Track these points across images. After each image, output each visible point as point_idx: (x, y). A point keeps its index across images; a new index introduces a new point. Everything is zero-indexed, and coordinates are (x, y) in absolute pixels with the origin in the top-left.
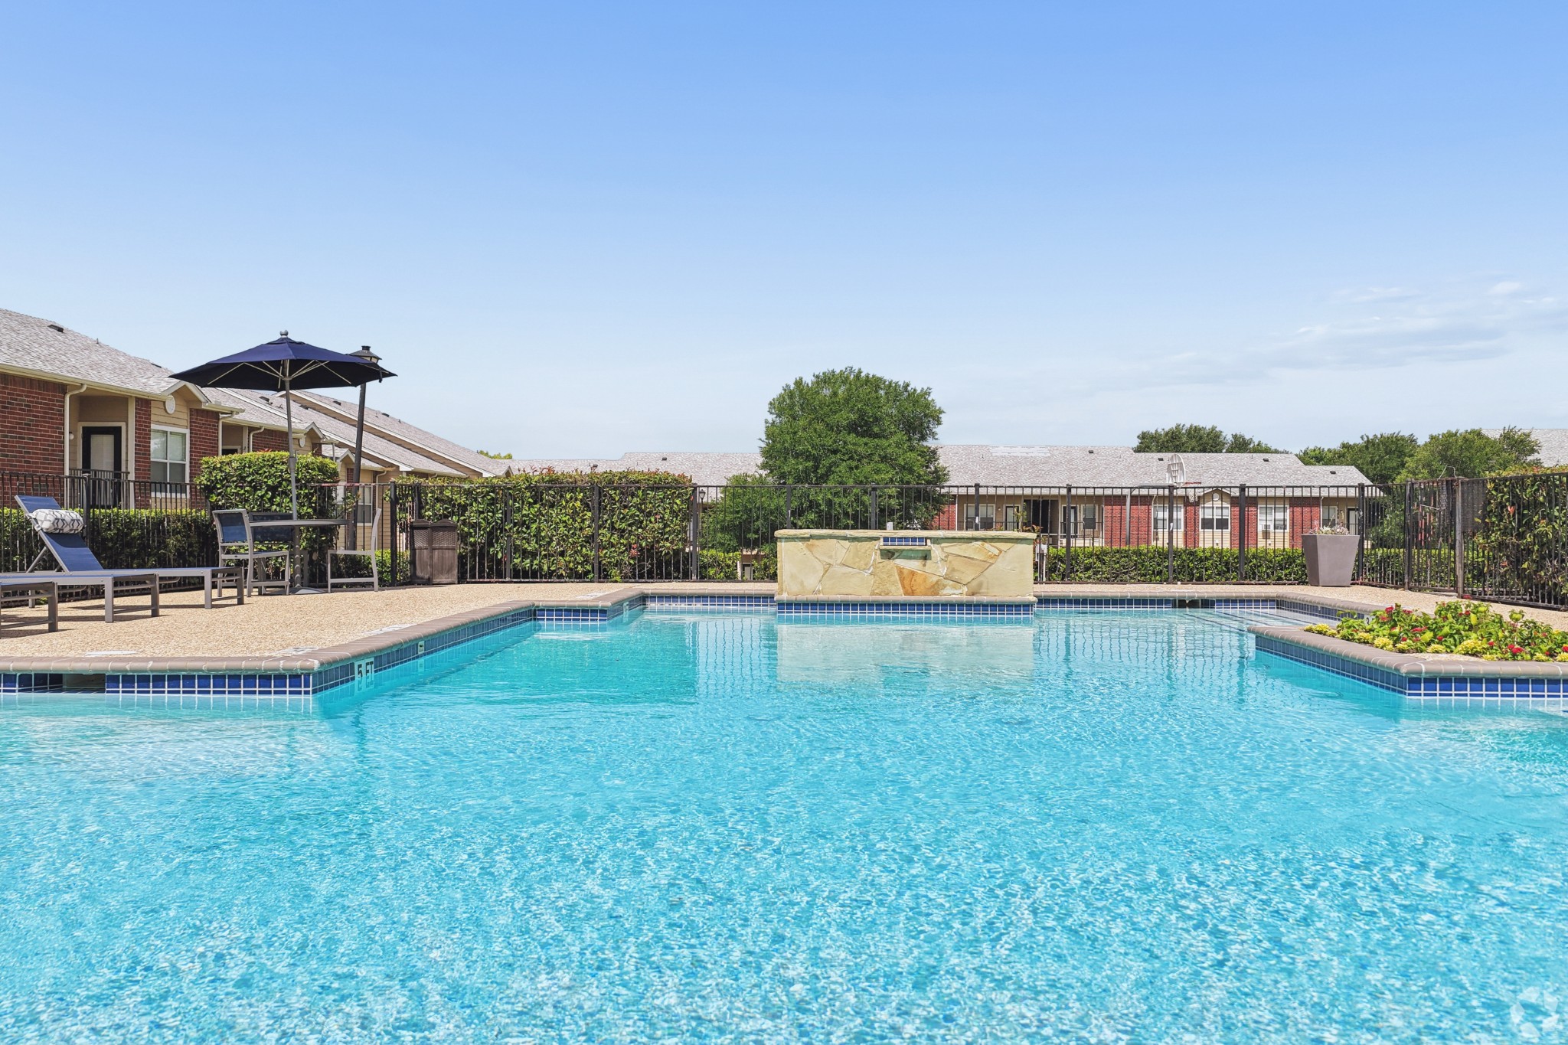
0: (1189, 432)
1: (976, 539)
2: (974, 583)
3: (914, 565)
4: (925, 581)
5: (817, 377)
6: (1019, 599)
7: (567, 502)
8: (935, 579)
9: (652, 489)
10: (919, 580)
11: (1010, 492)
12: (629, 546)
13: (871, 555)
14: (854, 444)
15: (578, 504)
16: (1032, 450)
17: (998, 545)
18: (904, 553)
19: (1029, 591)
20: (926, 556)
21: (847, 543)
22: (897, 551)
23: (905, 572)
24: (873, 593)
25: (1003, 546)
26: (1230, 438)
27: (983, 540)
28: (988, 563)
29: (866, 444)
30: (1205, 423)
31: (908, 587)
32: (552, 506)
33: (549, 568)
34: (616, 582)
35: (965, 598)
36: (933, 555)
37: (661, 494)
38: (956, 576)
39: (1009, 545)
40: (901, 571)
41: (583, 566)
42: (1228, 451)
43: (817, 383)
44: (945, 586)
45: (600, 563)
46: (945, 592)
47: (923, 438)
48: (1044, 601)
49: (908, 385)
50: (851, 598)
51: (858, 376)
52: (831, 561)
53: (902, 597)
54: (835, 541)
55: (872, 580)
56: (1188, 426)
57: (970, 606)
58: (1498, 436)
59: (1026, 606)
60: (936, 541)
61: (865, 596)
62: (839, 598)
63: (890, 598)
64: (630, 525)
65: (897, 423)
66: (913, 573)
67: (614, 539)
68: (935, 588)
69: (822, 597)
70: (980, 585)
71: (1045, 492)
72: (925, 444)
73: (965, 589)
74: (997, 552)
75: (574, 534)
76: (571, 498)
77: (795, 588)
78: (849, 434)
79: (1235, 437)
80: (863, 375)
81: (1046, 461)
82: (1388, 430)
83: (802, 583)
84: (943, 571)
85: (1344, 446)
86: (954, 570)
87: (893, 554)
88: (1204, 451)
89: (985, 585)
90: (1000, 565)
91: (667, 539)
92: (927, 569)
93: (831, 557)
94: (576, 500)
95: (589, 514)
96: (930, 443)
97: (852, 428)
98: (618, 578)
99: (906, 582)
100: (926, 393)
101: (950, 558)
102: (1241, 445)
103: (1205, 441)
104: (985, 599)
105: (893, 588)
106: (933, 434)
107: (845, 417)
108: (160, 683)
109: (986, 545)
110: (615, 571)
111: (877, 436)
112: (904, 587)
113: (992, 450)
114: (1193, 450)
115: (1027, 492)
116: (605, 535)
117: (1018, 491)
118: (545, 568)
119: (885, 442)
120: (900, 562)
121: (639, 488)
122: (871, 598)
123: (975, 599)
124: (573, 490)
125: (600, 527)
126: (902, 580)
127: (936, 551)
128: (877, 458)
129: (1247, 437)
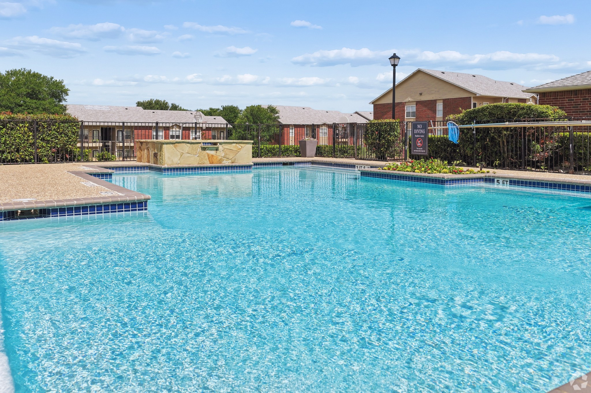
0: (155, 102)
1: (234, 143)
2: (233, 159)
3: (213, 152)
4: (217, 159)
5: (8, 72)
6: (247, 164)
7: (20, 128)
8: (220, 157)
9: (63, 123)
10: (215, 158)
11: (94, 124)
12: (51, 148)
13: (198, 149)
14: (30, 103)
15: (26, 129)
16: (102, 107)
17: (241, 145)
18: (209, 148)
19: (251, 160)
20: (217, 149)
21: (189, 145)
22: (207, 147)
23: (210, 155)
24: (199, 164)
25: (243, 145)
26: (170, 105)
27: (236, 143)
28: (237, 152)
29: (35, 103)
30: (161, 99)
31: (211, 161)
32: (12, 129)
33: (11, 157)
34: (46, 163)
35: (231, 164)
36: (219, 149)
37: (67, 125)
38: (227, 156)
39: (245, 145)
40: (208, 155)
41: (29, 157)
42: (170, 110)
43: (8, 74)
44: (223, 160)
45: (37, 155)
46: (223, 162)
47: (60, 101)
48: (256, 164)
49: (53, 78)
50: (191, 166)
51: (29, 73)
52: (183, 152)
53: (209, 165)
54: (185, 144)
55: (198, 158)
56: (155, 100)
57: (232, 167)
58: (266, 108)
59: (249, 167)
60: (221, 143)
61: (196, 165)
62: (187, 166)
63: (205, 165)
64: (52, 138)
65: (49, 94)
66: (213, 156)
67: (44, 145)
68: (220, 161)
69: (180, 166)
70: (235, 160)
71: (110, 124)
72: (61, 103)
73: (230, 161)
74: (240, 147)
75: (24, 143)
76: (22, 126)
77: (170, 163)
78: (27, 98)
79: (172, 104)
80: (32, 72)
81: (109, 112)
82: (230, 104)
83: (172, 161)
84: (223, 155)
85: (211, 109)
86: (226, 154)
87: (206, 149)
88: (162, 109)
89: (236, 159)
90: (242, 152)
91: (70, 144)
92: (217, 154)
93: (183, 150)
94: (25, 127)
95: (31, 134)
96: (63, 103)
97: (29, 95)
98: (47, 162)
99: (210, 159)
100: (61, 82)
101: (225, 150)
102: (175, 108)
103: (161, 106)
104: (237, 164)
105: (206, 162)
106: (65, 100)
107: (24, 90)
108: (79, 211)
109: (237, 145)
110: (45, 158)
111: (40, 99)
112: (209, 161)
113: (85, 107)
114: (157, 109)
115: (102, 124)
116: (40, 143)
117: (98, 124)
118: (9, 158)
119: (43, 102)
120: (208, 152)
121: (57, 122)
122: (198, 165)
123: (234, 164)
124: (22, 122)
125: (37, 139)
126: (209, 158)
127: (220, 147)
128: (41, 109)
129: (177, 105)
